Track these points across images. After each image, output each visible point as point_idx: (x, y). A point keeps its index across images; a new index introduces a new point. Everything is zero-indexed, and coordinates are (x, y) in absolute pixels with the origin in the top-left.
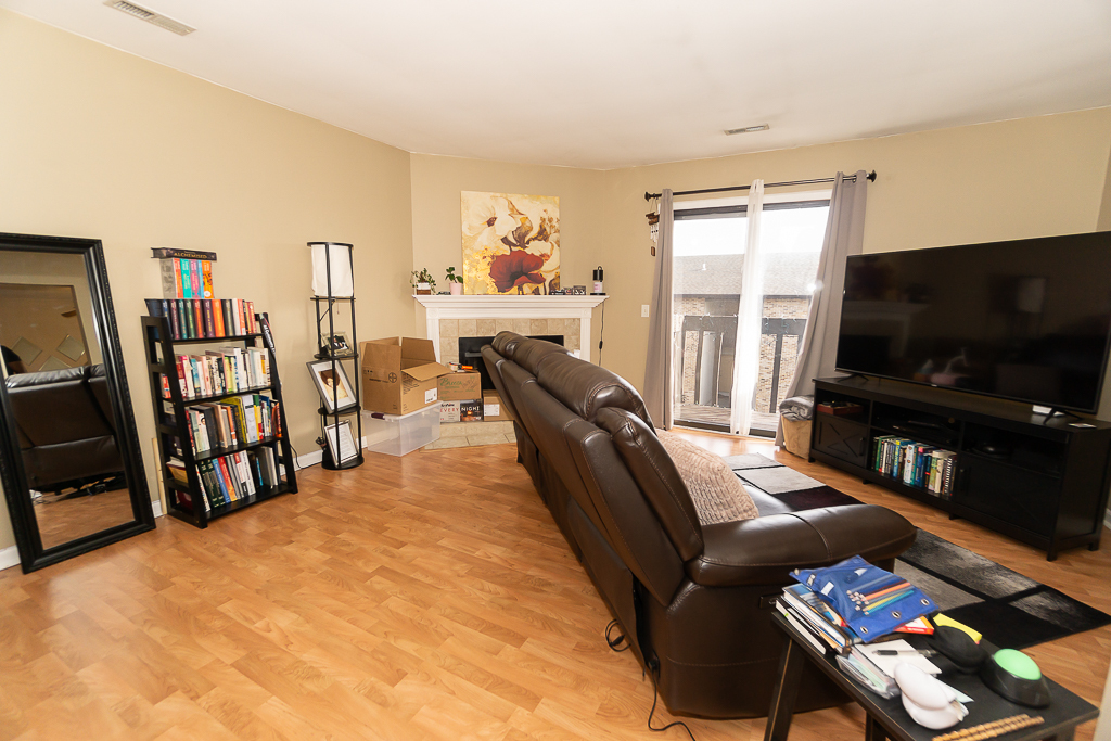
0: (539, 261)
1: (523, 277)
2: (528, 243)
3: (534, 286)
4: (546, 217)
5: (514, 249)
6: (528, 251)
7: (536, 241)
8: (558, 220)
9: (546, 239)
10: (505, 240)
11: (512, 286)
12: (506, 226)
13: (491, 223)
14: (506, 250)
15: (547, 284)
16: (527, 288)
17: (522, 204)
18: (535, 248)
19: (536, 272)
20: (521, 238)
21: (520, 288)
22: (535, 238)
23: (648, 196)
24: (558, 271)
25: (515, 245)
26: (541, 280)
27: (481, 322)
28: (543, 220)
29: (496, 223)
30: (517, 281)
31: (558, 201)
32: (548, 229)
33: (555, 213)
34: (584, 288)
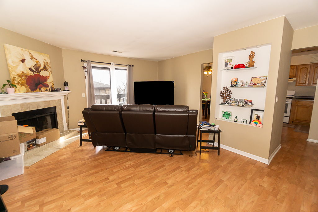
0: (46, 79)
1: (41, 85)
2: (40, 71)
3: (46, 88)
4: (45, 62)
5: (35, 73)
6: (41, 74)
7: (43, 71)
8: (50, 64)
9: (47, 70)
10: (30, 69)
11: (36, 89)
12: (30, 63)
13: (23, 61)
14: (31, 74)
15: (50, 87)
16: (43, 89)
17: (36, 55)
18: (43, 73)
19: (45, 83)
20: (37, 69)
21: (40, 89)
22: (42, 70)
23: (82, 61)
24: (53, 82)
25: (35, 72)
26: (47, 86)
27: (22, 105)
28: (45, 63)
29: (25, 61)
30: (38, 86)
31: (49, 56)
32: (47, 66)
33: (49, 61)
34: (60, 89)
